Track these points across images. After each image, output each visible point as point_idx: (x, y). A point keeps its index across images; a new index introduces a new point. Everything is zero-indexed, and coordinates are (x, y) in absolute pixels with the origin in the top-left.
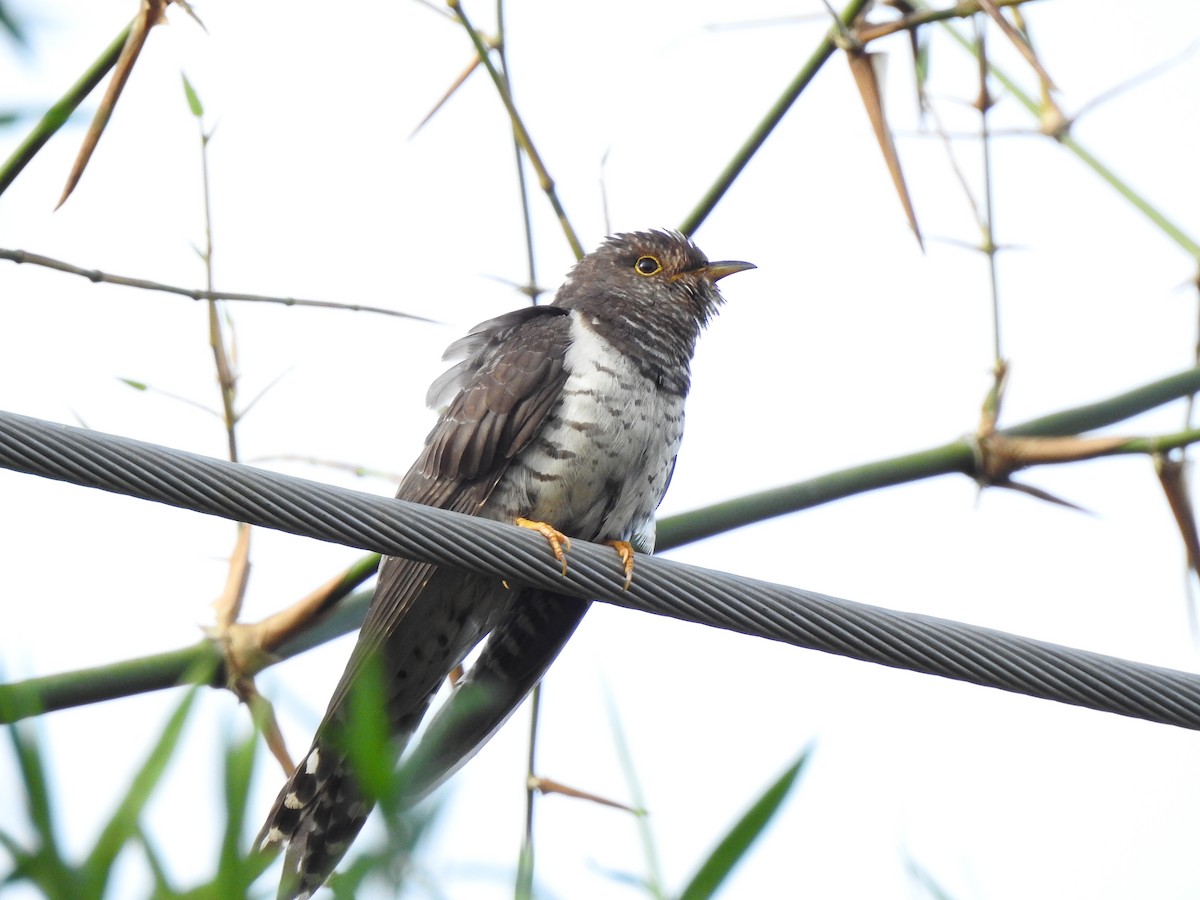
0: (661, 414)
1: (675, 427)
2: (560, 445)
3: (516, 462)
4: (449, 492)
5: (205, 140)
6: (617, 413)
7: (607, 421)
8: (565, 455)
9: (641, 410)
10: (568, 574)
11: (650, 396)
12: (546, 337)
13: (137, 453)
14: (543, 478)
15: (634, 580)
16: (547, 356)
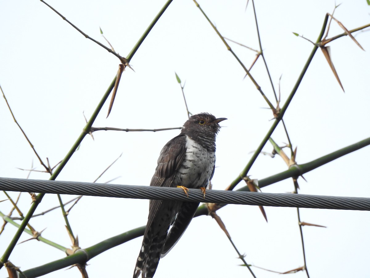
0: (209, 156)
2: (186, 166)
3: (178, 171)
4: (163, 180)
6: (198, 157)
7: (196, 159)
8: (188, 168)
9: (204, 156)
10: (189, 197)
11: (206, 152)
12: (181, 141)
13: (75, 185)
14: (183, 174)
15: (206, 196)
16: (181, 145)
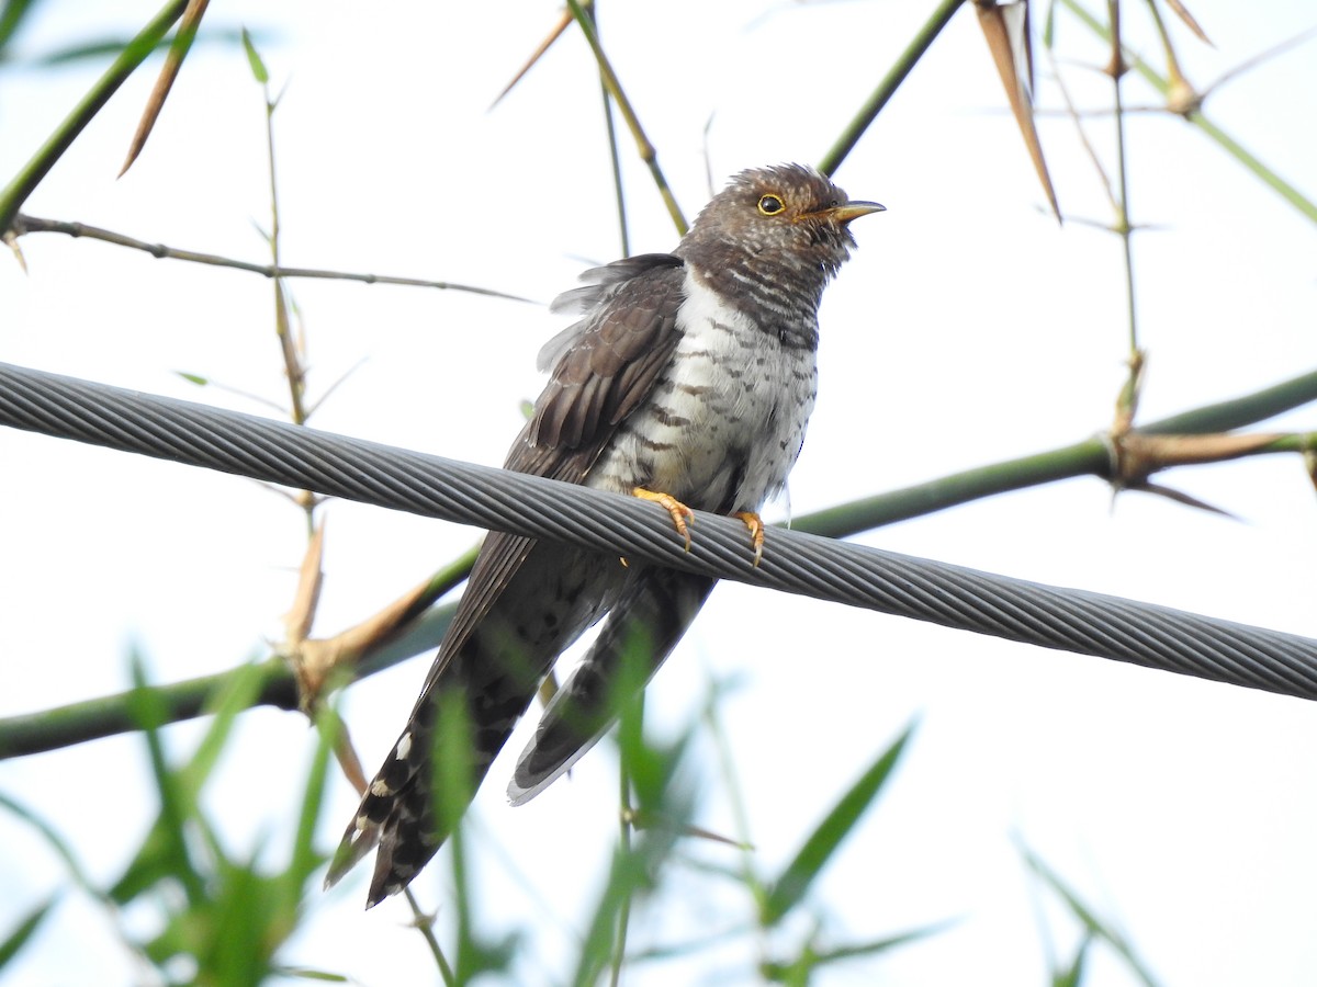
0: (788, 372)
1: (807, 385)
2: (672, 411)
5: (271, 108)
6: (736, 375)
7: (726, 385)
8: (678, 422)
9: (765, 369)
10: (692, 550)
11: (774, 353)
12: (658, 292)
14: (656, 447)
15: (764, 555)
16: (658, 313)
